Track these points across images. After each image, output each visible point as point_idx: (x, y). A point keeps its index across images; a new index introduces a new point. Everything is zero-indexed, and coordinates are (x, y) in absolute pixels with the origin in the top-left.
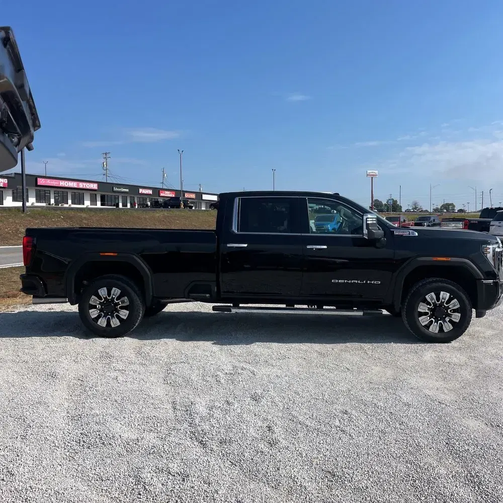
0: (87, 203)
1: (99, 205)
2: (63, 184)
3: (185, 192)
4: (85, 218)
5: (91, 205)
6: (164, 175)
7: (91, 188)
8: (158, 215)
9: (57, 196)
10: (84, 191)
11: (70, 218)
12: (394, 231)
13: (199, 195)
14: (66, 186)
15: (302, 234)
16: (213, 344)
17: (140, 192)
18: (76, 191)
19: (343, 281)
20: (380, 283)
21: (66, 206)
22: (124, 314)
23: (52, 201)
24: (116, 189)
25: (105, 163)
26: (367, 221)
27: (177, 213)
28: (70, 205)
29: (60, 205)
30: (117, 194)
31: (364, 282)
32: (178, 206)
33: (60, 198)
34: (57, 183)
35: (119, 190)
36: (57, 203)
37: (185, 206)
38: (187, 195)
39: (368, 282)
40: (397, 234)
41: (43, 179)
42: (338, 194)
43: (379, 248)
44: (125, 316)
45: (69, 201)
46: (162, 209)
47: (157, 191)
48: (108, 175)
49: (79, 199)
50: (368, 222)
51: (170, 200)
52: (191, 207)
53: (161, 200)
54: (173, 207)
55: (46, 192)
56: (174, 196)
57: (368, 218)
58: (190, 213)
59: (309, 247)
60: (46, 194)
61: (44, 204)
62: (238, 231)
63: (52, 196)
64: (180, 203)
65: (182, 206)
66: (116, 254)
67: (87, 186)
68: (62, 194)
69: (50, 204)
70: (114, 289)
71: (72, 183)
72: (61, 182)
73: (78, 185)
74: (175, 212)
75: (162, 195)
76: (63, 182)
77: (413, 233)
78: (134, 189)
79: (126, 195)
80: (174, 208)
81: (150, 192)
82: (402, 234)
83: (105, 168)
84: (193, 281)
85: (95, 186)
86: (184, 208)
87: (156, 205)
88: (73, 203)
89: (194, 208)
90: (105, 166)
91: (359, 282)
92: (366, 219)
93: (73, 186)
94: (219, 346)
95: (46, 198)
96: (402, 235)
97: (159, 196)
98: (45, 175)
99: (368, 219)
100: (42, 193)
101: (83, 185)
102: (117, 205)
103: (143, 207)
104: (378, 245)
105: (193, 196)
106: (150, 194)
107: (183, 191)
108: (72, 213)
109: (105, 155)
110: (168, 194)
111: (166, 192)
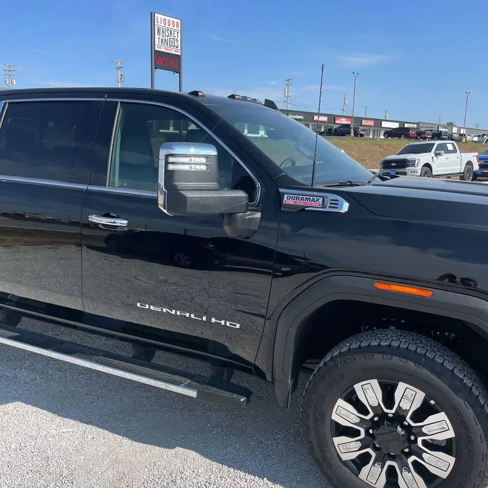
3: (363, 119)
6: (345, 101)
12: (284, 195)
13: (378, 122)
17: (315, 119)
19: (158, 309)
20: (238, 326)
25: (287, 90)
31: (204, 319)
35: (294, 117)
37: (356, 134)
38: (364, 123)
39: (213, 320)
40: (291, 202)
47: (333, 118)
48: (288, 102)
51: (340, 127)
52: (362, 135)
53: (335, 127)
56: (350, 123)
57: (173, 155)
58: (360, 141)
64: (350, 130)
65: (352, 134)
75: (337, 122)
78: (309, 116)
81: (325, 119)
83: (286, 95)
86: (354, 136)
87: (329, 133)
90: (287, 93)
91: (192, 316)
92: (167, 156)
96: (302, 209)
99: (171, 159)
105: (371, 123)
106: (325, 122)
109: (287, 81)
110: (344, 121)
111: (342, 119)
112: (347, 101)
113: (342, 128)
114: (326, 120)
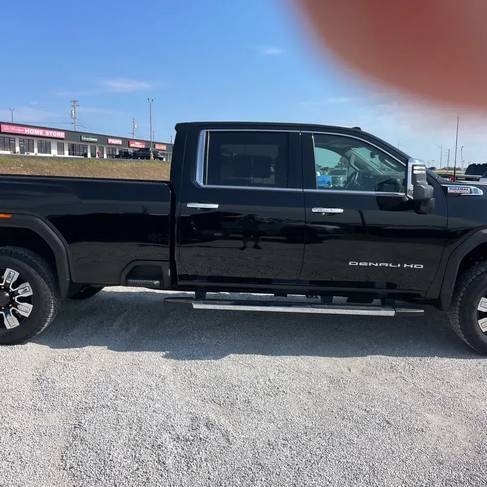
0: (54, 152)
1: (66, 154)
2: (28, 131)
3: (155, 143)
4: (47, 167)
5: (58, 154)
6: (134, 126)
7: (58, 136)
8: (125, 166)
9: (22, 144)
10: (50, 140)
11: (31, 166)
12: (447, 187)
14: (32, 133)
15: (305, 190)
16: (165, 357)
17: (109, 142)
18: (42, 139)
19: (365, 264)
20: (422, 267)
21: (31, 154)
22: (25, 309)
23: (18, 149)
24: (84, 138)
25: (73, 112)
26: (413, 170)
27: (146, 164)
28: (36, 154)
29: (26, 153)
30: (86, 144)
31: (399, 266)
32: (148, 158)
33: (25, 146)
34: (21, 130)
35: (87, 139)
36: (22, 151)
37: (155, 157)
38: (157, 147)
39: (405, 266)
40: (452, 191)
41: (7, 126)
42: (359, 128)
43: (425, 213)
44: (26, 312)
45: (35, 149)
46: (131, 159)
47: (127, 142)
48: (76, 124)
49: (45, 148)
50: (415, 172)
51: (139, 151)
53: (131, 151)
54: (142, 158)
55: (11, 139)
56: (144, 147)
57: (416, 165)
58: (159, 164)
59: (314, 210)
60: (11, 142)
61: (9, 153)
62: (204, 183)
63: (17, 143)
64: (150, 154)
65: (152, 157)
66: (9, 216)
67: (53, 134)
68: (28, 141)
69: (15, 153)
70: (8, 270)
71: (38, 131)
72: (26, 129)
73: (44, 133)
74: (145, 162)
75: (132, 145)
76: (28, 130)
77: (476, 191)
78: (103, 139)
79: (95, 145)
80: (144, 159)
81: (120, 142)
82: (459, 192)
83: (74, 117)
84: (134, 260)
85: (62, 135)
86: (154, 159)
87: (125, 155)
88: (39, 152)
89: (164, 160)
90: (73, 114)
91: (390, 265)
92: (413, 166)
93: (38, 135)
94: (173, 361)
95: (11, 146)
96: (459, 195)
97: (129, 147)
98: (11, 122)
100: (7, 140)
101: (50, 133)
102: (86, 155)
103: (113, 158)
104: (423, 208)
105: (164, 147)
106: (119, 145)
107: (153, 142)
108: (33, 162)
109: (73, 103)
110: (139, 145)
111: (136, 143)
112: (136, 125)
113: (141, 152)
114: (121, 144)
